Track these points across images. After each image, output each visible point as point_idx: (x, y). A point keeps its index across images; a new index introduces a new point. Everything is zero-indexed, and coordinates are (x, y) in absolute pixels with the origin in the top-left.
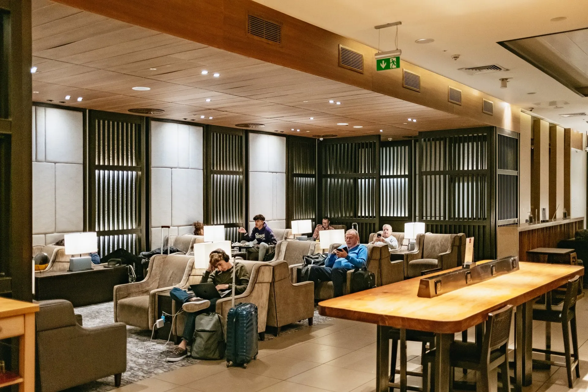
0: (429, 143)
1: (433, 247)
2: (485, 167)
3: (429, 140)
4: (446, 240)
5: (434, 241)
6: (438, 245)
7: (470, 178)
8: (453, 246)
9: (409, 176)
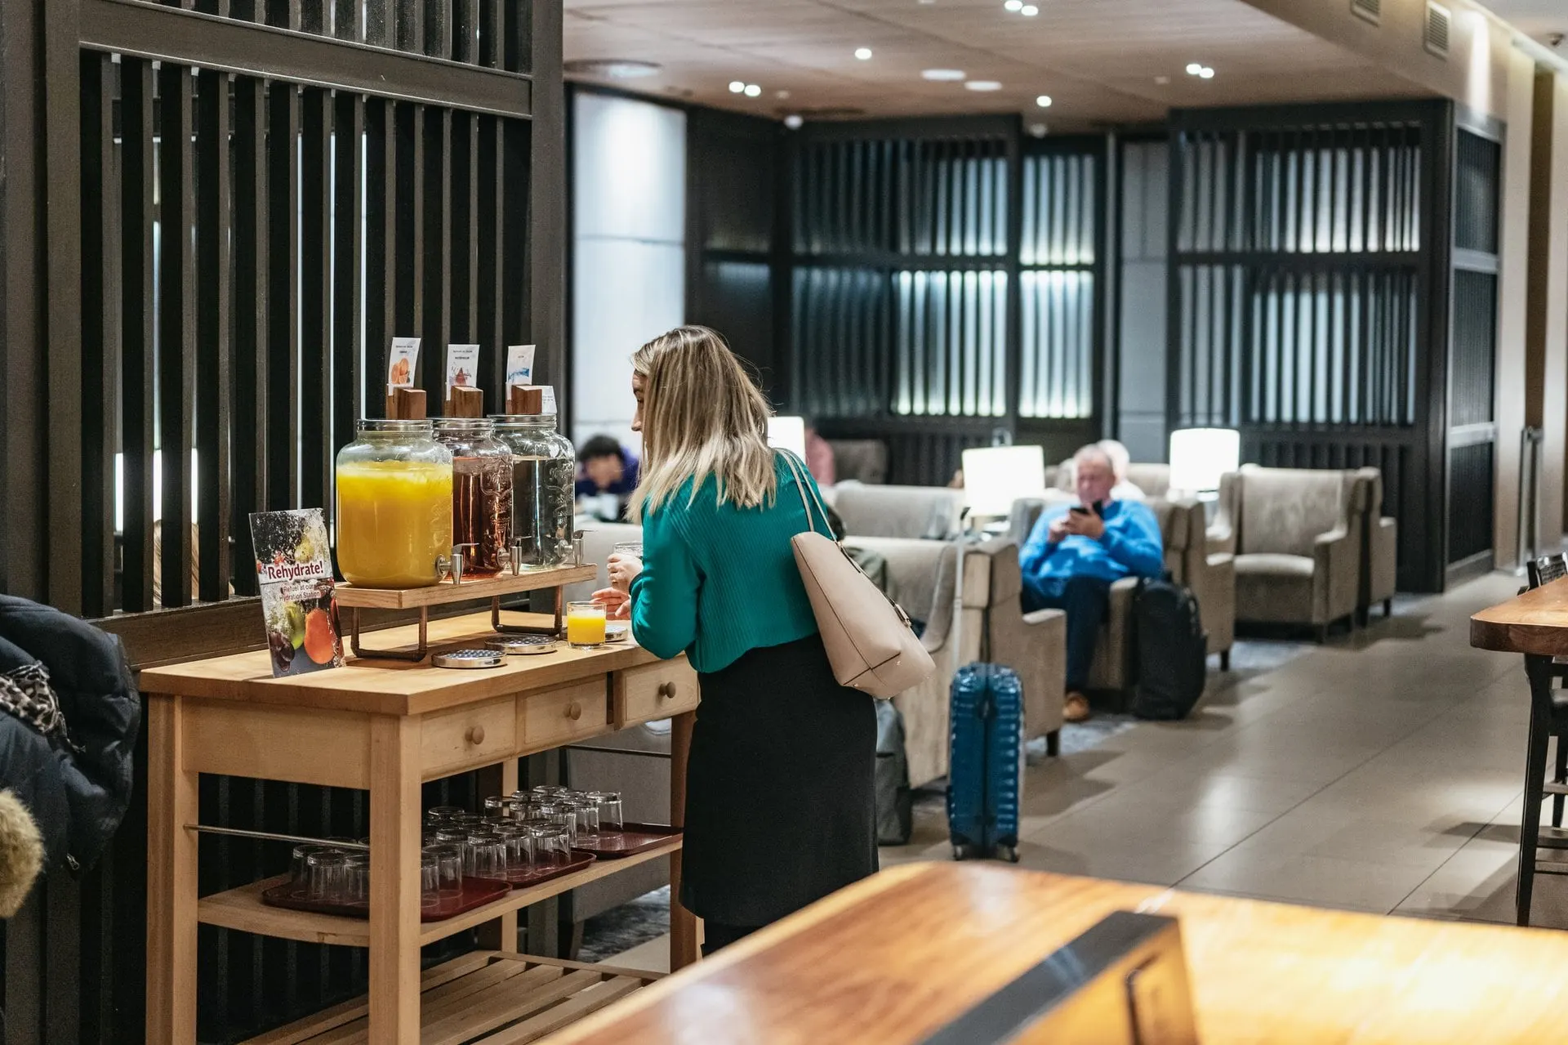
0: (1205, 149)
1: (1278, 514)
2: (1413, 243)
3: (1207, 137)
4: (1326, 492)
5: (1280, 494)
6: (1294, 508)
7: (1355, 281)
8: (1350, 510)
9: (1097, 269)
